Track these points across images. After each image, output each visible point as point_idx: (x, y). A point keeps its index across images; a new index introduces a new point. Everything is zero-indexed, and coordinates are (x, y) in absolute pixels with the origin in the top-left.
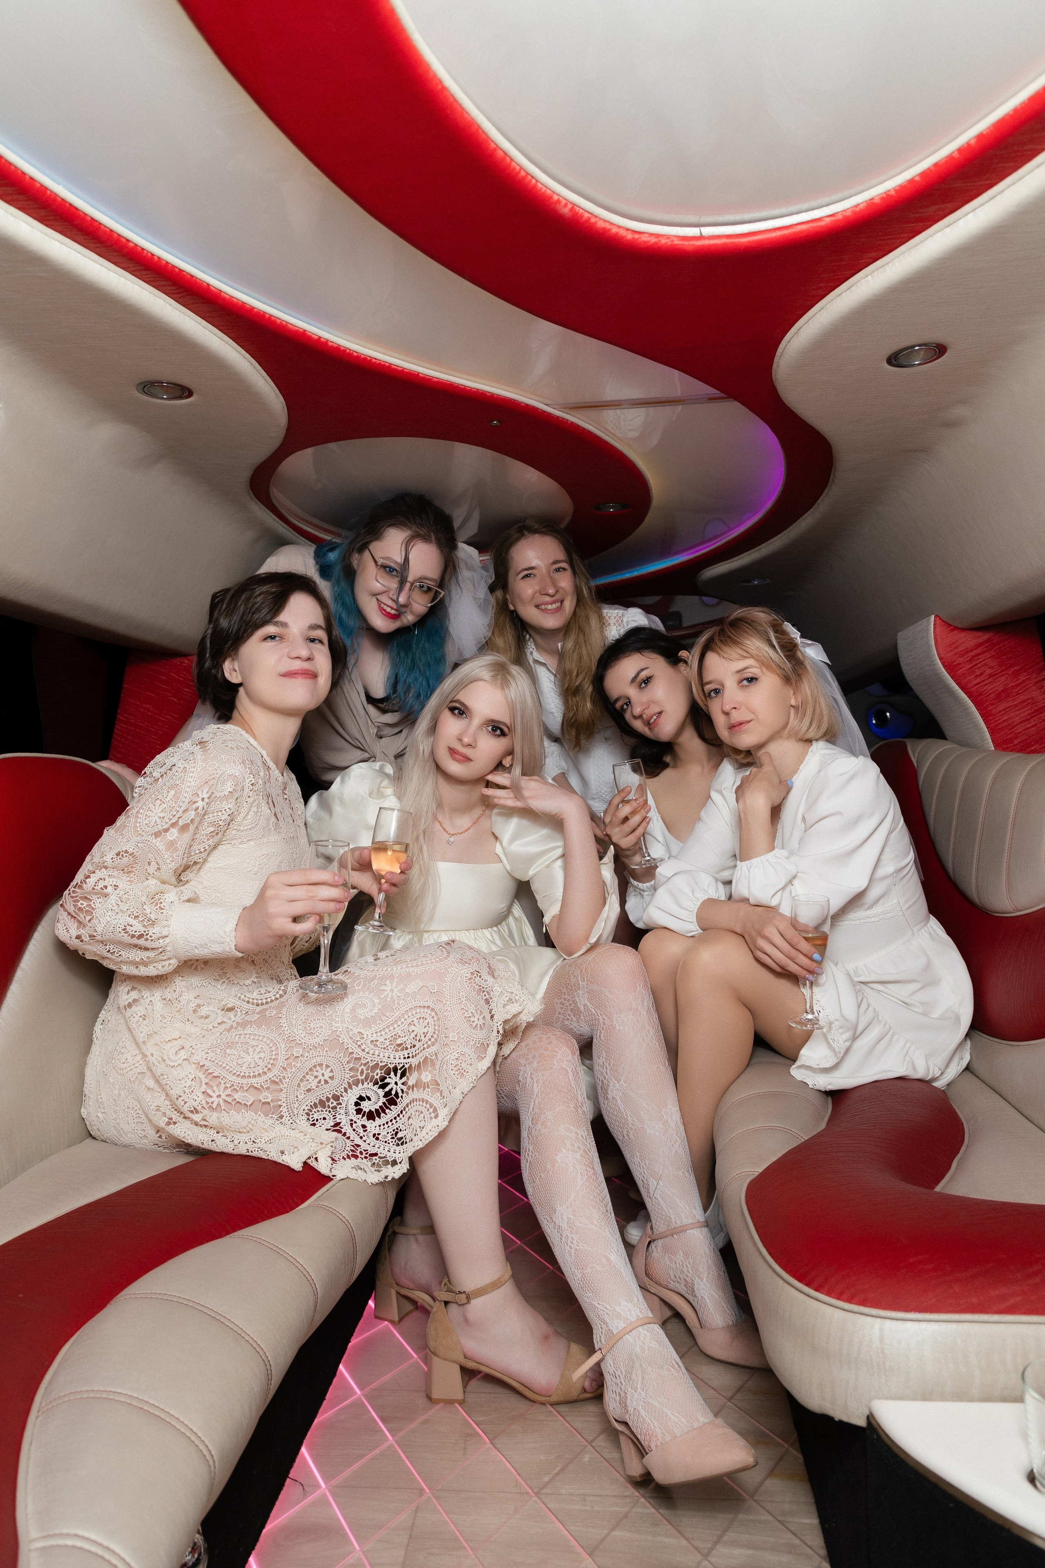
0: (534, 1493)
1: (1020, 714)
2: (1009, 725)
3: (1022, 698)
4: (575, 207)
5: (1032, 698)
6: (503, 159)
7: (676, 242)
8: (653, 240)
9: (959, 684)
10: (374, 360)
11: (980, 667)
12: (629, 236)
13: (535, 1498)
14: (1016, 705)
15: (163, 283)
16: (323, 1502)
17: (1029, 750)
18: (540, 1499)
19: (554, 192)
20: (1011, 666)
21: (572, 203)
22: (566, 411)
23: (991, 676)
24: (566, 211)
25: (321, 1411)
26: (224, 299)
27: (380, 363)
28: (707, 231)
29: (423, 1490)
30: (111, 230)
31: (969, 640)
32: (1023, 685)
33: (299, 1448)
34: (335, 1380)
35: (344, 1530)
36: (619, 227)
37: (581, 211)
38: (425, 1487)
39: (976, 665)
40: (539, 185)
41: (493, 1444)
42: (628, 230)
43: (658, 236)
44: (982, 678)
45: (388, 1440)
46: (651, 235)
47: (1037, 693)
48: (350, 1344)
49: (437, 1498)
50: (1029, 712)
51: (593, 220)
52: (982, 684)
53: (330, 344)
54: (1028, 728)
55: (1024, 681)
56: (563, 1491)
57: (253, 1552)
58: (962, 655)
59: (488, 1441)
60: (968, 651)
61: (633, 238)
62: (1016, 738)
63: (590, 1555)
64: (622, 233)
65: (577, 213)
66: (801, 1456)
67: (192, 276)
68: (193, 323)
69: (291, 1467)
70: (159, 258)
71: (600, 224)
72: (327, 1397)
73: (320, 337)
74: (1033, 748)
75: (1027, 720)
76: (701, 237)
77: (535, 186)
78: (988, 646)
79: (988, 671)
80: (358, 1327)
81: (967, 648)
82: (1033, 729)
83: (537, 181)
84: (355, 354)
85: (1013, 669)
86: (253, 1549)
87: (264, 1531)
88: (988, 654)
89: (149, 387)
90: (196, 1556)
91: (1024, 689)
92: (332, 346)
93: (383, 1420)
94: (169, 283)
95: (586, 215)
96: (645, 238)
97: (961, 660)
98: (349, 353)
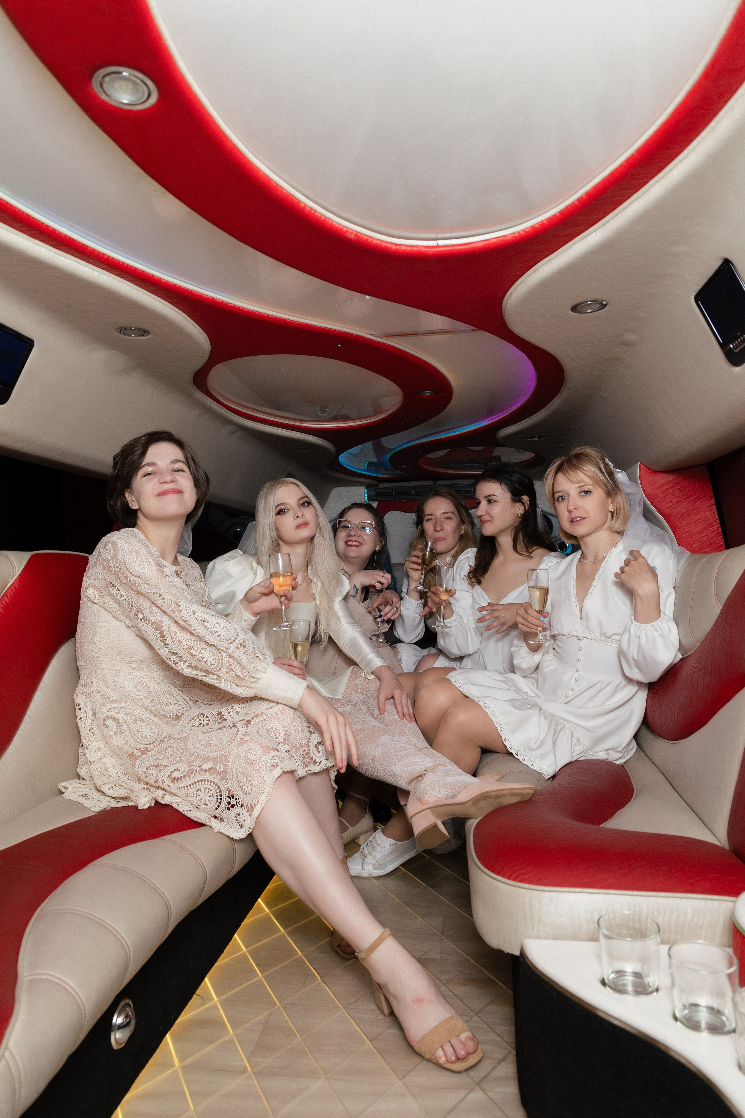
0: (343, 1007)
1: (697, 528)
2: (689, 535)
3: (698, 517)
4: (358, 234)
5: (705, 517)
6: (310, 211)
7: (423, 249)
8: (409, 249)
9: (656, 508)
10: (257, 313)
11: (670, 497)
12: (394, 247)
13: (344, 1011)
14: (694, 522)
15: (126, 275)
16: (215, 1007)
17: (703, 551)
18: (347, 1011)
19: (344, 226)
20: (691, 496)
21: (355, 231)
22: (384, 338)
23: (678, 502)
24: (352, 236)
25: (219, 959)
26: (163, 283)
27: (261, 315)
28: (441, 243)
29: (276, 1004)
30: (94, 250)
31: (662, 479)
32: (699, 509)
33: (204, 979)
34: (231, 942)
35: (225, 1022)
36: (387, 242)
37: (362, 235)
38: (277, 1002)
39: (668, 495)
40: (334, 223)
41: (323, 981)
42: (392, 244)
43: (411, 246)
44: (671, 504)
45: (258, 975)
46: (407, 246)
47: (708, 513)
48: (243, 923)
49: (284, 1008)
50: (703, 526)
51: (370, 240)
52: (671, 508)
53: (229, 305)
54: (702, 537)
55: (699, 506)
56: (361, 1007)
57: (169, 1032)
58: (658, 489)
59: (320, 979)
60: (662, 486)
61: (396, 249)
62: (694, 543)
63: (371, 1041)
64: (389, 246)
65: (359, 237)
66: (512, 993)
67: (143, 271)
68: (145, 296)
69: (197, 988)
70: (123, 262)
71: (375, 242)
72: (224, 952)
73: (223, 301)
74: (705, 550)
75: (702, 532)
76: (438, 246)
77: (332, 224)
78: (674, 483)
79: (676, 499)
80: (250, 913)
81: (661, 484)
82: (706, 537)
83: (333, 221)
84: (245, 310)
85: (691, 498)
86: (169, 1030)
87: (177, 1021)
88: (675, 488)
89: (123, 330)
90: (128, 1020)
91: (699, 511)
92: (231, 306)
93: (257, 965)
94: (129, 276)
95: (365, 237)
96: (403, 248)
97: (657, 492)
98: (242, 309)
